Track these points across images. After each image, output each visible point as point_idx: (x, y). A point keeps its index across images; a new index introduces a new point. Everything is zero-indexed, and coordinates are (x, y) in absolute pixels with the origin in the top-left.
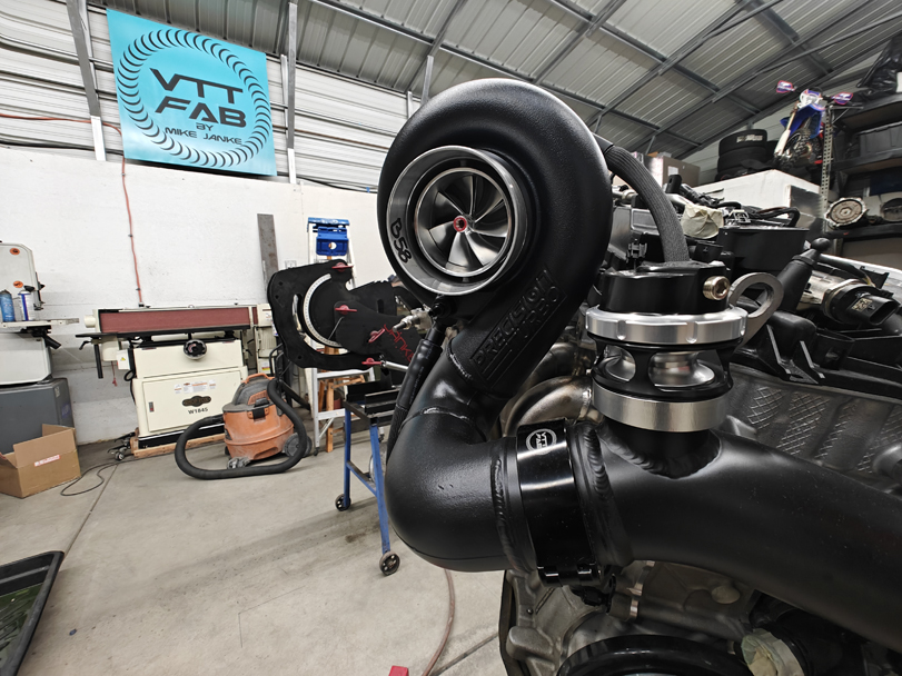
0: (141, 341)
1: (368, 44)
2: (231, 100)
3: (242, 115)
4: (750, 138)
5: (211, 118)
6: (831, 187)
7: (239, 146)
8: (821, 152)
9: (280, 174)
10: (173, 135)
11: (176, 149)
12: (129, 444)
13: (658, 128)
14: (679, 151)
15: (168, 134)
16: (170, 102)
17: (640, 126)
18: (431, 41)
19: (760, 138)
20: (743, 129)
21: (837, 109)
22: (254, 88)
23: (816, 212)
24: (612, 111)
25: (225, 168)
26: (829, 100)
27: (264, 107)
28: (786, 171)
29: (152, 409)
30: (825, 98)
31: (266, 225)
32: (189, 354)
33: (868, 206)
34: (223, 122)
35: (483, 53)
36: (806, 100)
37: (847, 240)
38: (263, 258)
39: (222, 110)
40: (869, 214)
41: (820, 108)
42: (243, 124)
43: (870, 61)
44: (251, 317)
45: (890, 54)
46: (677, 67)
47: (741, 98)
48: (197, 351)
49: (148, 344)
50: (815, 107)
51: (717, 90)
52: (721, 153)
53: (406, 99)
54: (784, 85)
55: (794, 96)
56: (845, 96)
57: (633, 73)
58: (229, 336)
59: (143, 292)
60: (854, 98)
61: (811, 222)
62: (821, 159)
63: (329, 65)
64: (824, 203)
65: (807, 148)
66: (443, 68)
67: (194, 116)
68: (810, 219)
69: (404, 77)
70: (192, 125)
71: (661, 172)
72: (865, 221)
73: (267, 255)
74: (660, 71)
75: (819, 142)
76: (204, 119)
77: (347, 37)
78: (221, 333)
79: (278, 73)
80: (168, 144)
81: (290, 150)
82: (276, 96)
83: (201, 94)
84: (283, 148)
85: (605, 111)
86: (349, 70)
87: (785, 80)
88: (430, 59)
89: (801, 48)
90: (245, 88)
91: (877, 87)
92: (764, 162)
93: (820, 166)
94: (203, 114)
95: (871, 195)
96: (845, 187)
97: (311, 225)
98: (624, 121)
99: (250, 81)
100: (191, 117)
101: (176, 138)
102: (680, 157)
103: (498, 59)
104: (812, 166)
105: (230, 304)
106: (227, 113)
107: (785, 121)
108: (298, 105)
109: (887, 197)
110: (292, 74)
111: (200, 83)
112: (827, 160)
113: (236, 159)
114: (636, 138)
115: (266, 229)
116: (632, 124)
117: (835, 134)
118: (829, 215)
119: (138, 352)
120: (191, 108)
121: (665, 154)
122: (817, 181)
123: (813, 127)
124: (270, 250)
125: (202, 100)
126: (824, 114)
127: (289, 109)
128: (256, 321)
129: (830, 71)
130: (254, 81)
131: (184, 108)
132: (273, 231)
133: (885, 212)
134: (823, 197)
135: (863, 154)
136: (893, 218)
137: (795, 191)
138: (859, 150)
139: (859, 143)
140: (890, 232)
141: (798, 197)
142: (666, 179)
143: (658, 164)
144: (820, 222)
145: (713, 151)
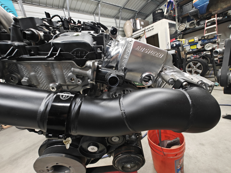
4: (159, 11)
6: (178, 22)
8: (175, 13)
13: (137, 12)
14: (144, 17)
17: (132, 12)
19: (161, 11)
23: (176, 29)
24: (124, 8)
28: (167, 19)
33: (187, 25)
37: (184, 35)
40: (187, 27)
41: (172, 1)
52: (153, 16)
53: (64, 11)
61: (175, 31)
62: (175, 14)
64: (177, 26)
65: (171, 12)
68: (174, 30)
69: (61, 4)
71: (139, 24)
72: (186, 29)
75: (174, 10)
85: (122, 8)
86: (43, 4)
92: (162, 17)
93: (175, 16)
95: (187, 22)
96: (181, 21)
98: (128, 10)
102: (144, 19)
104: (173, 17)
107: (165, 5)
109: (191, 22)
112: (176, 15)
114: (132, 15)
116: (130, 11)
117: (177, 8)
118: (178, 29)
121: (139, 18)
122: (175, 21)
123: (172, 7)
126: (174, 2)
133: (190, 26)
134: (177, 24)
135: (184, 12)
136: (192, 27)
137: (170, 24)
138: (183, 11)
139: (182, 10)
140: (192, 31)
141: (171, 26)
142: (141, 25)
143: (138, 22)
144: (177, 31)
145: (151, 16)
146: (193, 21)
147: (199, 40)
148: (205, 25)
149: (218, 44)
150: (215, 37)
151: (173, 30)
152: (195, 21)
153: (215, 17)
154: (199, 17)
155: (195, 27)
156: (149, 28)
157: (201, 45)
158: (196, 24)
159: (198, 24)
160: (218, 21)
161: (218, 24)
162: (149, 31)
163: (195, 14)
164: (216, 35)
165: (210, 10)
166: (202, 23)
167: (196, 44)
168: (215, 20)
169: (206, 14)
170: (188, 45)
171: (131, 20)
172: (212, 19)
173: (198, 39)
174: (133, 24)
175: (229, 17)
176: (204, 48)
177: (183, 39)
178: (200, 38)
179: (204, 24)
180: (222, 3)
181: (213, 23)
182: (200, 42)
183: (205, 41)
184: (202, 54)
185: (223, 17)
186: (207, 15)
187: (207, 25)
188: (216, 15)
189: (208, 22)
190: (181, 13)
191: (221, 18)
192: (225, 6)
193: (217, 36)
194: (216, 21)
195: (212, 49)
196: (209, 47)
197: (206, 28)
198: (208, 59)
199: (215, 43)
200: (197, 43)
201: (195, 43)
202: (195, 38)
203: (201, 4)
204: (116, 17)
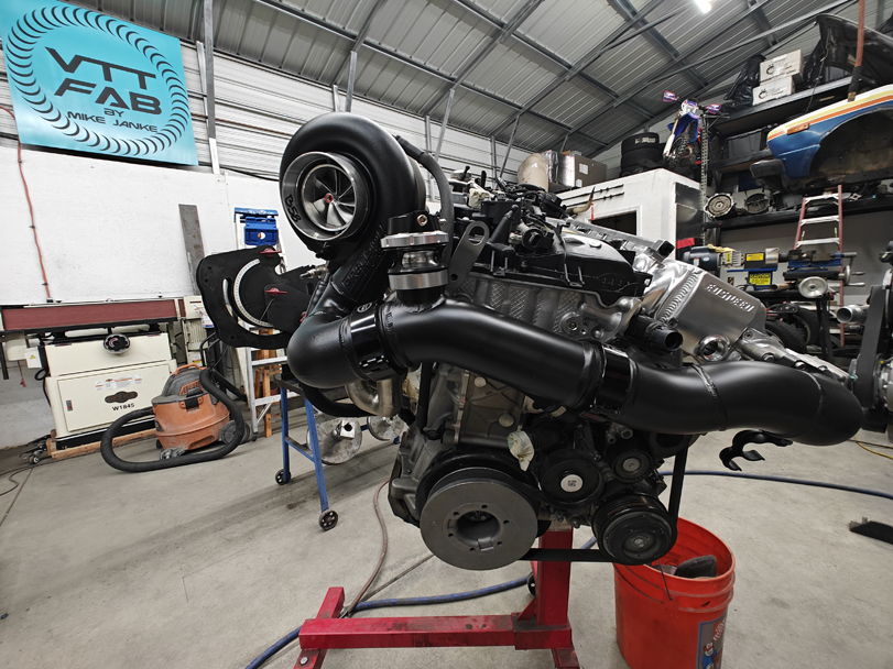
0: (52, 338)
1: (290, 36)
2: (143, 86)
3: (157, 102)
4: (645, 140)
5: (121, 104)
6: (709, 184)
7: (154, 134)
8: (700, 154)
9: (201, 164)
10: (78, 120)
11: (82, 135)
12: (45, 446)
13: (570, 129)
14: (589, 150)
15: (72, 119)
16: (72, 85)
17: (555, 126)
18: (354, 37)
19: (653, 141)
20: (641, 131)
21: (711, 118)
22: (168, 74)
23: (698, 206)
24: (528, 111)
25: (140, 156)
26: (704, 110)
27: (181, 95)
28: (672, 170)
29: (70, 408)
30: (700, 108)
31: (189, 215)
32: (110, 348)
33: (738, 200)
34: (135, 108)
35: (405, 52)
36: (687, 108)
37: (723, 229)
38: (188, 250)
39: (133, 96)
40: (737, 207)
41: (696, 117)
42: (158, 111)
43: (733, 79)
44: (178, 310)
45: (747, 73)
46: (581, 74)
47: (638, 105)
48: (119, 346)
49: (61, 339)
50: (692, 115)
51: (617, 96)
52: (623, 153)
53: (332, 92)
54: (669, 95)
55: (676, 106)
56: (715, 107)
57: (544, 78)
58: (154, 329)
59: (51, 287)
60: (722, 108)
61: (694, 214)
62: (700, 160)
63: (249, 54)
64: (704, 198)
65: (688, 150)
66: (368, 63)
67: (101, 100)
68: (693, 211)
69: (328, 70)
70: (99, 110)
71: (573, 169)
72: (734, 212)
73: (192, 247)
74: (567, 77)
75: (698, 144)
76: (113, 104)
77: (267, 28)
78: (145, 326)
79: (194, 60)
80: (72, 129)
81: (211, 139)
82: (193, 83)
83: (108, 77)
84: (205, 137)
85: (522, 111)
86: (272, 61)
87: (670, 91)
88: (354, 55)
89: (681, 63)
90: (158, 74)
91: (739, 101)
92: (656, 161)
93: (700, 165)
94: (111, 99)
95: (740, 191)
96: (720, 185)
97: (238, 216)
98: (540, 121)
99: (163, 67)
100: (97, 102)
101: (82, 123)
102: (590, 156)
103: (421, 58)
104: (693, 166)
105: (154, 297)
106: (139, 99)
107: (671, 126)
108: (218, 93)
109: (751, 193)
110: (209, 62)
111: (107, 67)
112: (705, 161)
113: (152, 147)
114: (552, 137)
115: (190, 219)
116: (548, 124)
117: (710, 139)
118: (707, 208)
119: (50, 349)
120: (97, 92)
121: (576, 152)
122: (698, 179)
123: (692, 134)
124: (196, 242)
125: (109, 84)
126: (700, 122)
127: (208, 96)
128: (183, 313)
129: (706, 84)
130: (167, 67)
131: (89, 92)
132: (197, 222)
133: (748, 205)
134: (703, 192)
135: (731, 156)
136: (754, 210)
137: (679, 187)
138: (728, 153)
139: (727, 147)
140: (752, 222)
141: (683, 193)
142: (578, 175)
143: (570, 162)
144: (701, 213)
145: (617, 150)
146: (759, 191)
147: (781, 260)
148: (802, 210)
149: (845, 282)
150: (835, 260)
151: (691, 210)
152: (767, 192)
153: (836, 191)
154: (785, 185)
155: (767, 210)
156: (608, 189)
157: (787, 277)
158: (771, 202)
159: (777, 202)
160: (845, 203)
161: (844, 215)
162: (605, 198)
163: (773, 173)
164: (838, 253)
165: (822, 169)
166: (790, 201)
167: (771, 272)
168: (837, 201)
169: (809, 181)
170: (742, 268)
171: (549, 155)
172: (826, 196)
173: (776, 256)
174: (554, 166)
175: (882, 196)
176: (797, 288)
177: (727, 249)
178: (785, 254)
179: (799, 207)
180: (862, 156)
181: (829, 208)
182: (783, 267)
183: (800, 265)
184: (786, 305)
185: (864, 195)
186: (812, 183)
187: (806, 211)
188: (840, 187)
189: (811, 204)
190: (722, 158)
191: (856, 197)
192: (870, 167)
193: (843, 256)
194: (839, 204)
195: (824, 294)
196: (813, 288)
197: (804, 222)
198: (807, 326)
199: (833, 277)
200: (774, 267)
201: (765, 268)
202: (768, 250)
203: (792, 146)
204: (498, 136)
